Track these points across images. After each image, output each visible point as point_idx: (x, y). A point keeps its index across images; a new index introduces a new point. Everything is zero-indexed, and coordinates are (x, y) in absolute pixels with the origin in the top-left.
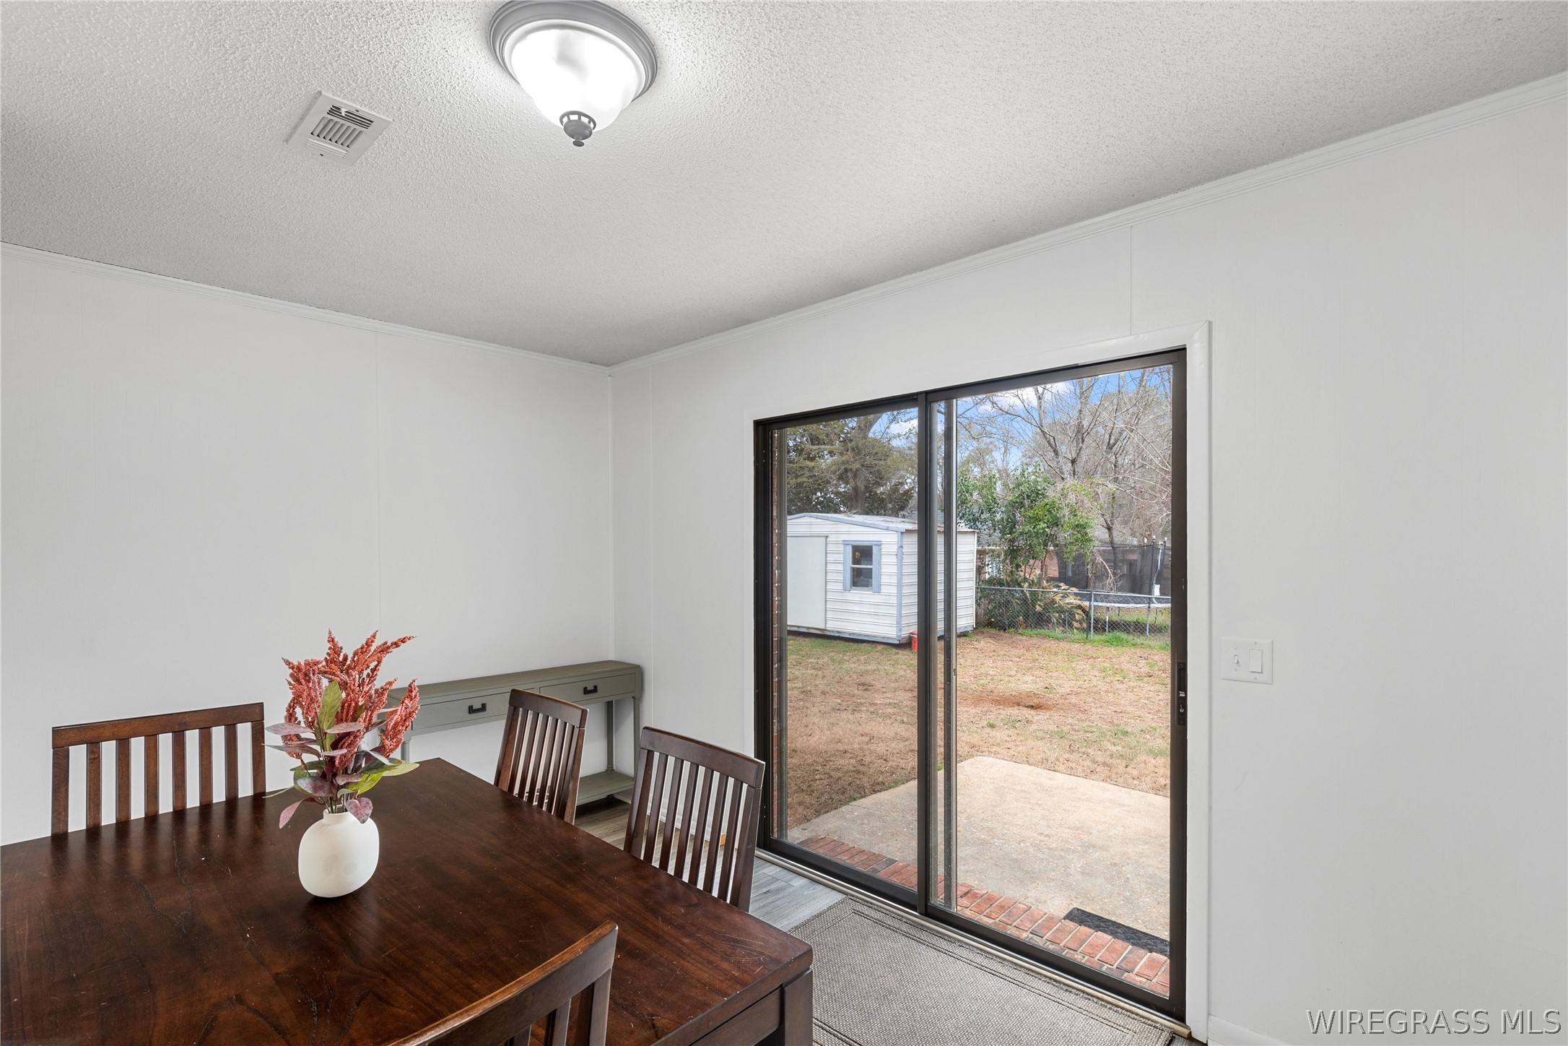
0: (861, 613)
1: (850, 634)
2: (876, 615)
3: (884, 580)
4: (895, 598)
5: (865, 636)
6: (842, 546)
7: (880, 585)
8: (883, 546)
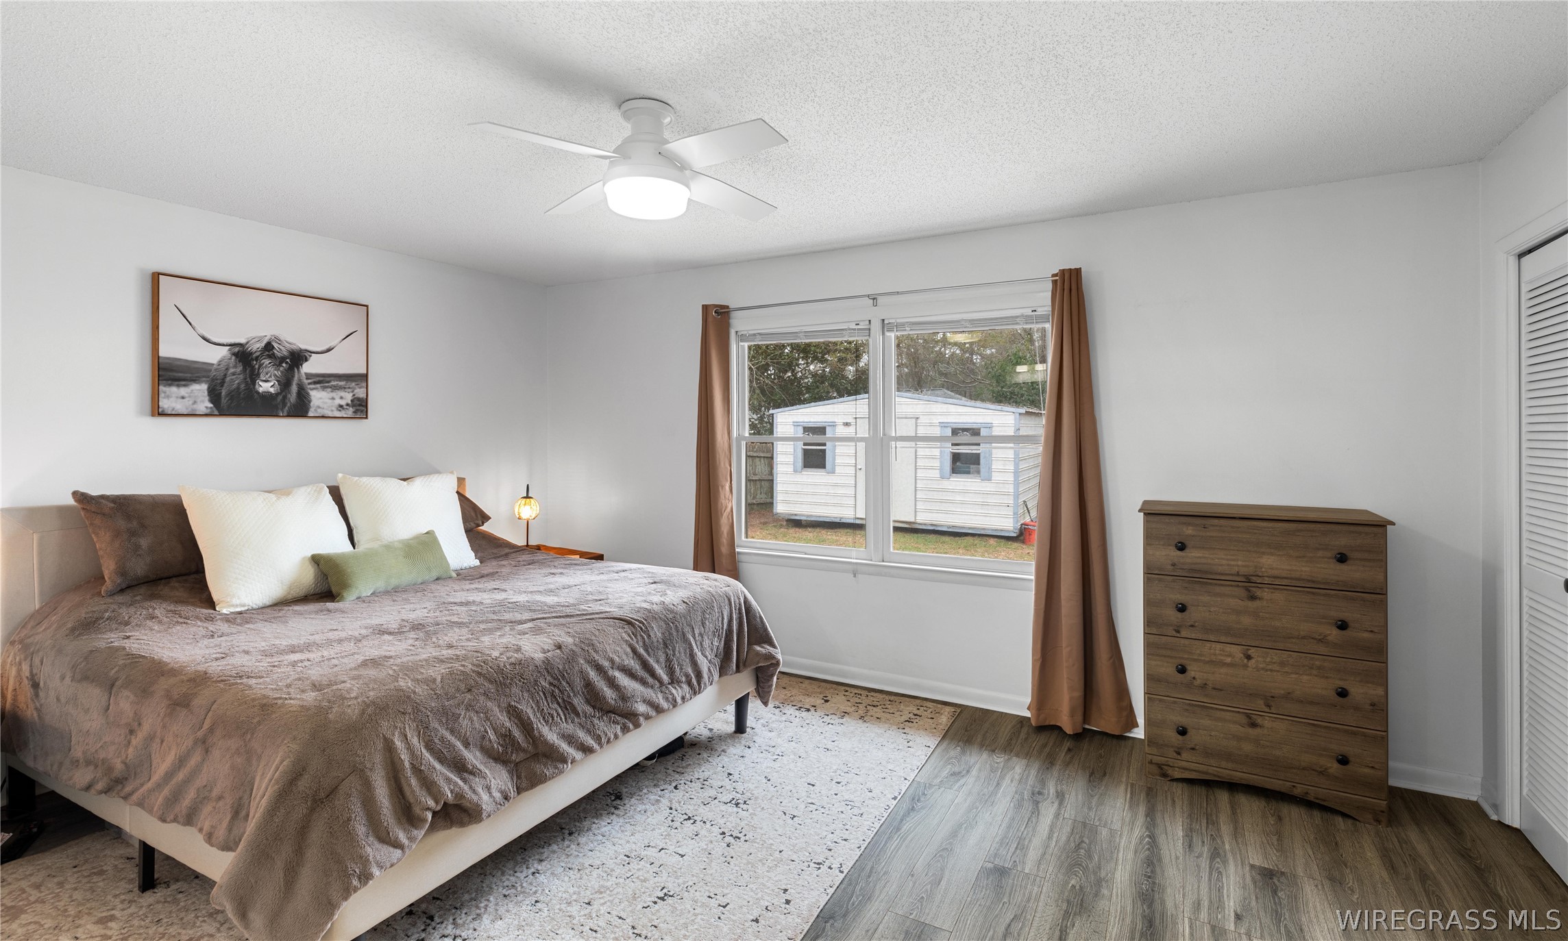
0: (963, 503)
1: (949, 527)
2: (984, 504)
3: (995, 466)
4: (1012, 486)
5: (970, 528)
6: (939, 428)
7: (990, 470)
8: (993, 429)
